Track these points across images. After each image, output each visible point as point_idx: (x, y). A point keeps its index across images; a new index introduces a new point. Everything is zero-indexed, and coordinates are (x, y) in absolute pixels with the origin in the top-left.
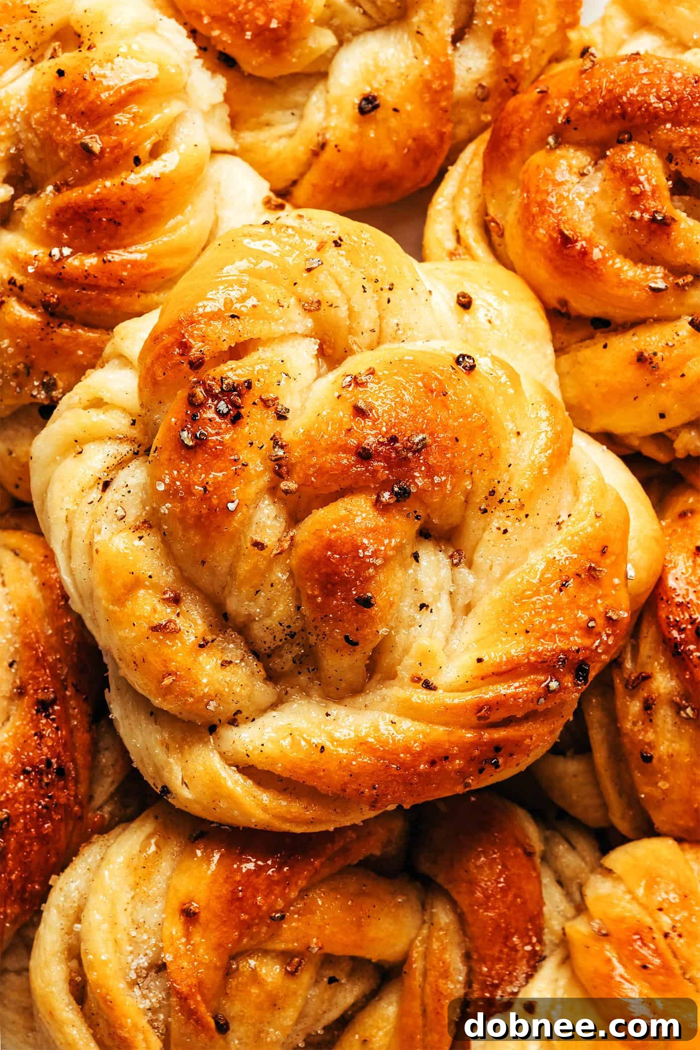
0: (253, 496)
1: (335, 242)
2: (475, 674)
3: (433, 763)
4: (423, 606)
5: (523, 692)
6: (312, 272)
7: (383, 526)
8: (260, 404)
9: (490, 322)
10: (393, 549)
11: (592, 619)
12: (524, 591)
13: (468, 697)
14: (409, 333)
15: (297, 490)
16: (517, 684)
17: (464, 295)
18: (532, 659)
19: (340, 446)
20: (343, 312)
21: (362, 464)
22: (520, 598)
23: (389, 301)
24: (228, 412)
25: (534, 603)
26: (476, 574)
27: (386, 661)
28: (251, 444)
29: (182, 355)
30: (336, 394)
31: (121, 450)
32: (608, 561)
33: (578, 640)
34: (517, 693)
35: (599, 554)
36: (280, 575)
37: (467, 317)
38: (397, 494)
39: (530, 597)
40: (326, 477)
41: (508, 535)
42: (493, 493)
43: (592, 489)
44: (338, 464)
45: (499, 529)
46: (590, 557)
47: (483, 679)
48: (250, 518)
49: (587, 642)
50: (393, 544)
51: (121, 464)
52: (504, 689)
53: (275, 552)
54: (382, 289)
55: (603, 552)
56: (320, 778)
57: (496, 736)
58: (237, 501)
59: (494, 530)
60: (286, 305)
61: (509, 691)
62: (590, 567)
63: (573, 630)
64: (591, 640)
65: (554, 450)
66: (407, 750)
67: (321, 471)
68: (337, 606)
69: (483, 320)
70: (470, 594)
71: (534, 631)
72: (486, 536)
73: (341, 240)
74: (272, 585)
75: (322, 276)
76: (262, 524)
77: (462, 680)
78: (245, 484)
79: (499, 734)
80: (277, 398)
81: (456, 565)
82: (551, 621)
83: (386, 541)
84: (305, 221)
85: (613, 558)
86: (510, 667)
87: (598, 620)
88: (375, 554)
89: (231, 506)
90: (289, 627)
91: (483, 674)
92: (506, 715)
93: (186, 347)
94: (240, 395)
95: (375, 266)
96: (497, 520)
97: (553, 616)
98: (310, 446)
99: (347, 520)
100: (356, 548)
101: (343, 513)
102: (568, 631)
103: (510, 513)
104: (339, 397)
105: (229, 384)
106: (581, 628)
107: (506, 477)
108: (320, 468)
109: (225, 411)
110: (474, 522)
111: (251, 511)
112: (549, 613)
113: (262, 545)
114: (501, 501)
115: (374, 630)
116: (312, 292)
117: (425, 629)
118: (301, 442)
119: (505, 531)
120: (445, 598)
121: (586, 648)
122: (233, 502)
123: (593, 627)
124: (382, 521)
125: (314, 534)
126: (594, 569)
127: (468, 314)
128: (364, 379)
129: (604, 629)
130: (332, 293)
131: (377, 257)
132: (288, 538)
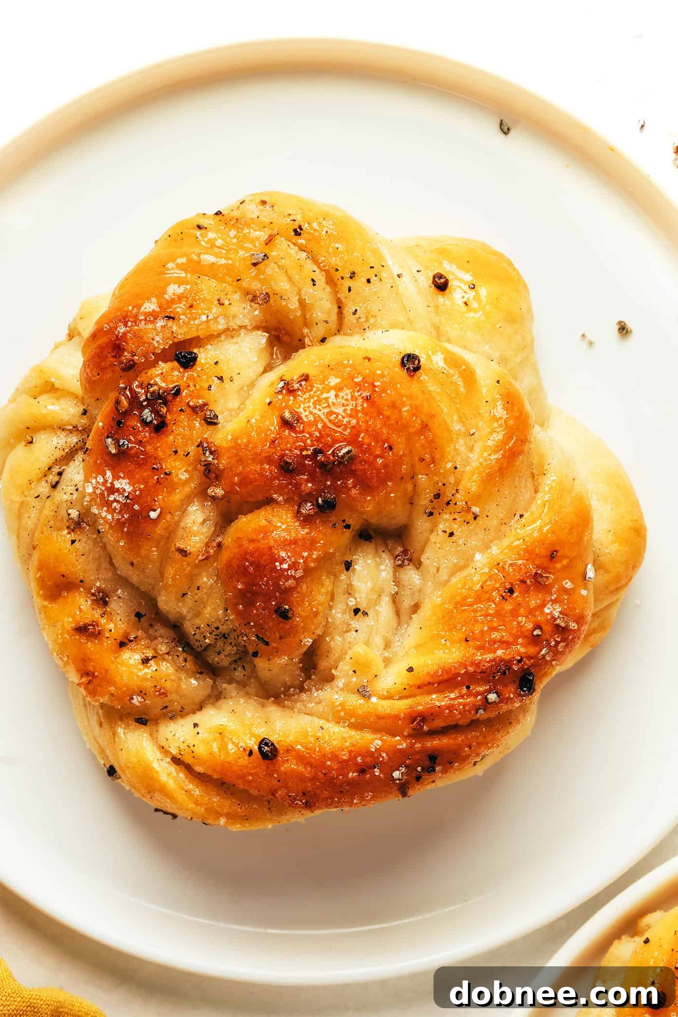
0: (178, 503)
1: (295, 231)
2: (412, 683)
3: (362, 771)
4: (356, 611)
5: (459, 704)
6: (258, 266)
7: (304, 539)
8: (189, 411)
9: (466, 304)
10: (314, 561)
11: (538, 626)
12: (466, 598)
13: (401, 706)
14: (372, 320)
15: (223, 497)
16: (452, 696)
17: (440, 276)
18: (471, 669)
19: (266, 457)
20: (294, 304)
21: (284, 477)
22: (460, 604)
23: (350, 290)
24: (151, 422)
25: (475, 611)
26: (423, 577)
27: (323, 664)
28: (176, 452)
29: (115, 357)
30: (268, 401)
31: (69, 440)
32: (558, 566)
33: (523, 650)
34: (453, 705)
35: (547, 559)
36: (206, 580)
37: (441, 299)
38: (318, 506)
39: (471, 605)
40: (250, 488)
41: (454, 538)
42: (437, 496)
43: (551, 488)
44: (261, 475)
45: (445, 532)
46: (537, 563)
47: (419, 687)
48: (177, 524)
49: (532, 650)
50: (314, 556)
51: (69, 457)
52: (437, 700)
53: (200, 558)
54: (342, 278)
55: (553, 556)
56: (249, 782)
57: (429, 744)
58: (159, 510)
59: (440, 533)
60: (226, 302)
61: (443, 704)
62: (536, 573)
63: (516, 638)
64: (537, 649)
65: (505, 451)
66: (334, 757)
67: (245, 481)
68: (257, 615)
69: (460, 302)
70: (416, 596)
71: (474, 639)
72: (433, 538)
73: (301, 229)
74: (198, 589)
75: (270, 269)
76: (188, 530)
77: (400, 687)
78: (170, 493)
79: (435, 743)
80: (205, 404)
81: (401, 566)
82: (493, 629)
83: (305, 554)
84: (268, 208)
85: (565, 562)
86: (446, 677)
87: (545, 627)
88: (294, 566)
89: (153, 515)
90: (217, 628)
91: (418, 683)
92: (443, 724)
93: (120, 348)
94: (165, 403)
95: (336, 255)
96: (445, 521)
97: (495, 625)
98: (237, 455)
99: (266, 532)
100: (274, 559)
101: (263, 522)
102: (511, 639)
103: (456, 516)
104: (269, 404)
105: (154, 392)
106: (525, 637)
107: (452, 479)
108: (244, 478)
109: (149, 420)
110: (421, 524)
111: (176, 518)
112: (491, 621)
113: (186, 552)
114: (448, 503)
115: (298, 639)
116: (259, 286)
117: (362, 636)
118: (229, 449)
119: (451, 534)
120: (386, 600)
121: (530, 658)
122: (155, 510)
123: (538, 636)
124: (303, 532)
125: (235, 541)
126: (541, 576)
127: (443, 296)
128: (296, 386)
129: (552, 636)
130: (283, 285)
131: (337, 245)
132: (214, 544)
